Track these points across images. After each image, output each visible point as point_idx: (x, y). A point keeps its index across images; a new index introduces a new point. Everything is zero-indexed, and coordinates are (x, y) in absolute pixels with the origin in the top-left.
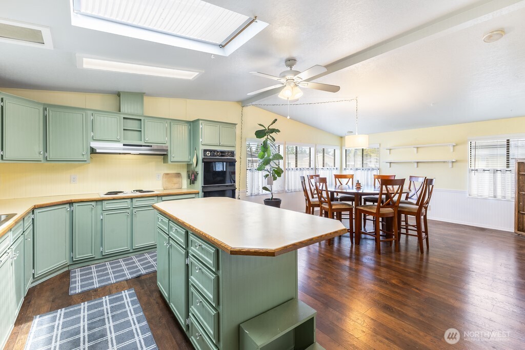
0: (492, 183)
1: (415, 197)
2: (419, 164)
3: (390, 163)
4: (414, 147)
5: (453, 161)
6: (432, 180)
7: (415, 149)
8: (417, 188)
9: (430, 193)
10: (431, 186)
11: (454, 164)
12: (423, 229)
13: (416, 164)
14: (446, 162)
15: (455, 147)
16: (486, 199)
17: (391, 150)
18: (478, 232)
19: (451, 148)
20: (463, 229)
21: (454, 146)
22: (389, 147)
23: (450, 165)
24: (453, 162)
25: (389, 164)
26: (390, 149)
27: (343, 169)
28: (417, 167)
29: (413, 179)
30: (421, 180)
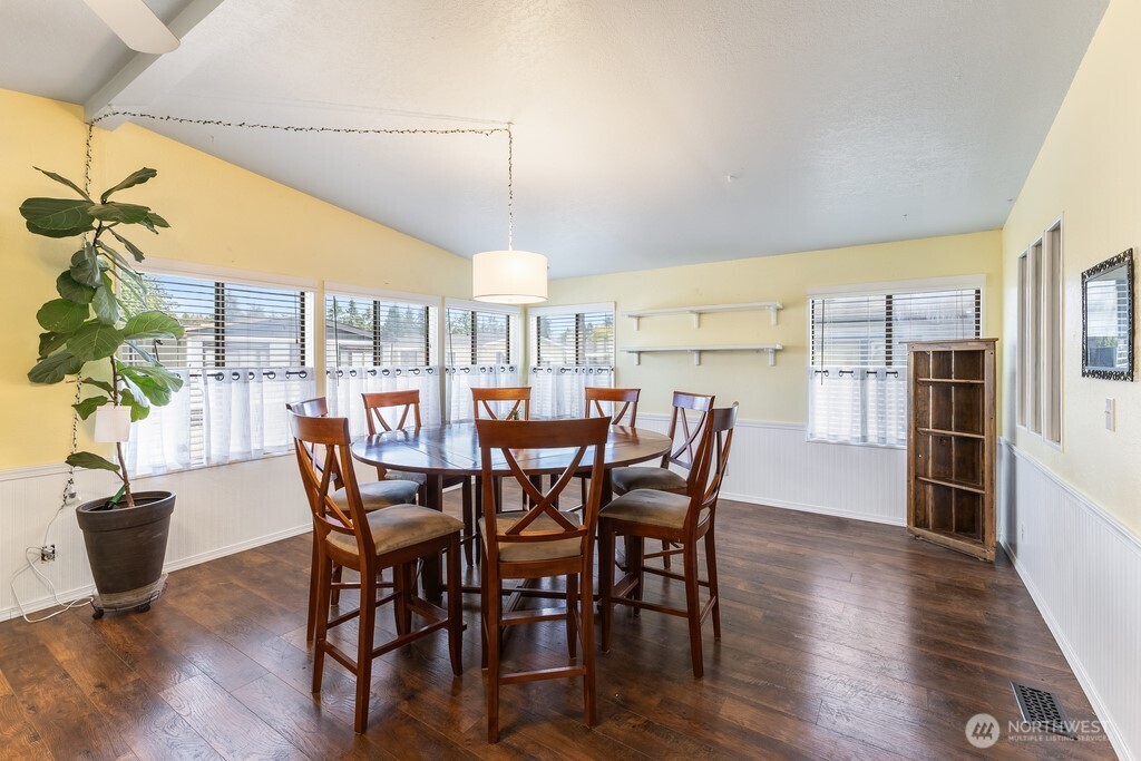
0: (859, 403)
1: (685, 458)
2: (705, 357)
3: (640, 353)
4: (692, 312)
5: (778, 347)
6: (727, 413)
7: (695, 317)
8: (692, 430)
9: (723, 455)
10: (724, 434)
11: (779, 356)
12: (703, 575)
13: (696, 356)
14: (762, 350)
15: (781, 313)
16: (845, 444)
17: (641, 320)
18: (831, 535)
19: (773, 314)
20: (798, 529)
21: (778, 310)
22: (637, 310)
23: (771, 357)
24: (776, 351)
25: (636, 355)
26: (639, 317)
27: (530, 370)
28: (700, 364)
29: (683, 401)
30: (701, 404)
